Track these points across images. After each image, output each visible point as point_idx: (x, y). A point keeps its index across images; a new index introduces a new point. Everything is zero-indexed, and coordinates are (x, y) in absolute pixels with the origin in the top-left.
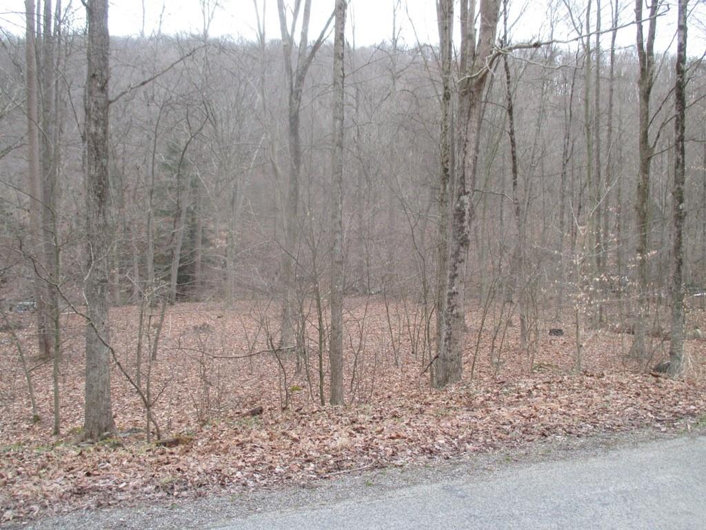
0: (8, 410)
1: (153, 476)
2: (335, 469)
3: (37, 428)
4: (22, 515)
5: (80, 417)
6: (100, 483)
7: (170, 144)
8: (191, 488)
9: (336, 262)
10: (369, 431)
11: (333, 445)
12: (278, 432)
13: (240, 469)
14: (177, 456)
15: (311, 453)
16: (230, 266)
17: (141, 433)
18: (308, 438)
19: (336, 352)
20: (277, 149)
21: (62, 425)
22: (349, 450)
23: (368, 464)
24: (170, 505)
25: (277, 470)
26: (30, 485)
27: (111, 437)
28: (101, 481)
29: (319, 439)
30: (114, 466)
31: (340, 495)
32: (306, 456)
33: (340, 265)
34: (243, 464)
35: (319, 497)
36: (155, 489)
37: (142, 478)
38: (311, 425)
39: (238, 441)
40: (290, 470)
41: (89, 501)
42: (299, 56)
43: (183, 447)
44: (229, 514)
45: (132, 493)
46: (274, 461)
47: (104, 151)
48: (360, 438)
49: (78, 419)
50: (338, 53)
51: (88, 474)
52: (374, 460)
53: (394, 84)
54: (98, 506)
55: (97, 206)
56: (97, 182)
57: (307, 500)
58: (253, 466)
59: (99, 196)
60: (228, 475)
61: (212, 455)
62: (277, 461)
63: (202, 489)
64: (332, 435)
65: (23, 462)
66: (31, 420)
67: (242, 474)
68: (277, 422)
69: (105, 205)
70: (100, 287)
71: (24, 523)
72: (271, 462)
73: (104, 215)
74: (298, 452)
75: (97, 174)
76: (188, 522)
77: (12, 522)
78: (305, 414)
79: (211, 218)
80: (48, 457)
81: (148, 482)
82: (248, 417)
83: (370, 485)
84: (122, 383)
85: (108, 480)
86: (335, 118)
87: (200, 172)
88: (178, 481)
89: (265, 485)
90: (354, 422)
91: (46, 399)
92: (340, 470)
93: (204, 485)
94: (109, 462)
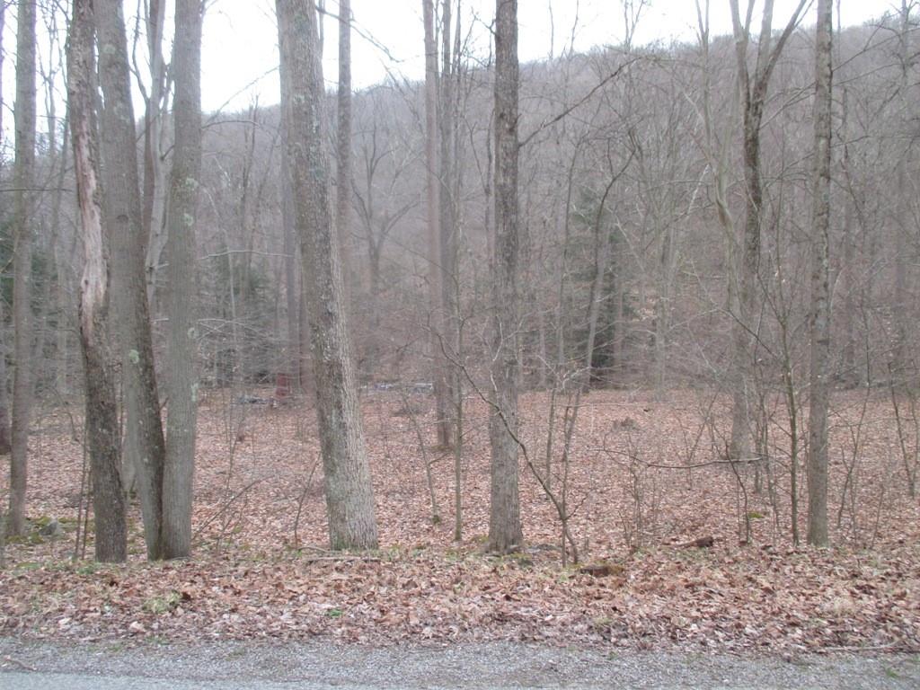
0: (408, 506)
1: (584, 612)
2: (835, 642)
3: (438, 530)
4: (441, 635)
5: (482, 523)
6: (522, 611)
7: (584, 190)
8: (632, 635)
9: (819, 342)
10: (883, 594)
11: (827, 606)
12: (738, 575)
13: (695, 620)
14: (610, 591)
15: (795, 613)
16: (660, 345)
17: (554, 552)
18: (787, 591)
19: (817, 468)
20: (725, 186)
21: (464, 529)
22: (854, 618)
23: (886, 644)
24: (607, 653)
25: (748, 630)
26: (446, 600)
27: (519, 551)
28: (523, 609)
29: (804, 594)
30: (535, 591)
31: (846, 682)
32: (788, 617)
33: (825, 346)
34: (699, 614)
35: (813, 679)
36: (588, 630)
37: (570, 612)
38: (787, 571)
39: (686, 581)
40: (767, 633)
41: (512, 631)
42: (759, 54)
43: (614, 578)
44: (686, 680)
45: (560, 630)
46: (742, 617)
47: (513, 205)
48: (869, 602)
49: (481, 525)
50: (823, 43)
51: (508, 598)
52: (897, 639)
53: (905, 75)
54: (522, 640)
55: (506, 273)
56: (505, 243)
57: (796, 681)
58: (713, 620)
59: (508, 260)
60: (680, 626)
61: (655, 596)
62: (746, 617)
63: (647, 640)
64: (824, 591)
65: (435, 571)
66: (430, 520)
67: (699, 628)
68: (736, 561)
69: (514, 270)
70: (508, 370)
71: (444, 645)
72: (738, 618)
73: (513, 282)
74: (776, 610)
75: (506, 233)
76: (632, 681)
77: (432, 641)
78: (776, 554)
79: (635, 282)
80: (460, 569)
81: (579, 619)
82: (693, 548)
83: (893, 675)
84: (528, 487)
85: (531, 609)
86: (818, 136)
87: (621, 222)
88: (616, 624)
89: (732, 649)
90: (856, 576)
91: (446, 497)
92: (842, 645)
93: (649, 634)
94: (529, 586)
